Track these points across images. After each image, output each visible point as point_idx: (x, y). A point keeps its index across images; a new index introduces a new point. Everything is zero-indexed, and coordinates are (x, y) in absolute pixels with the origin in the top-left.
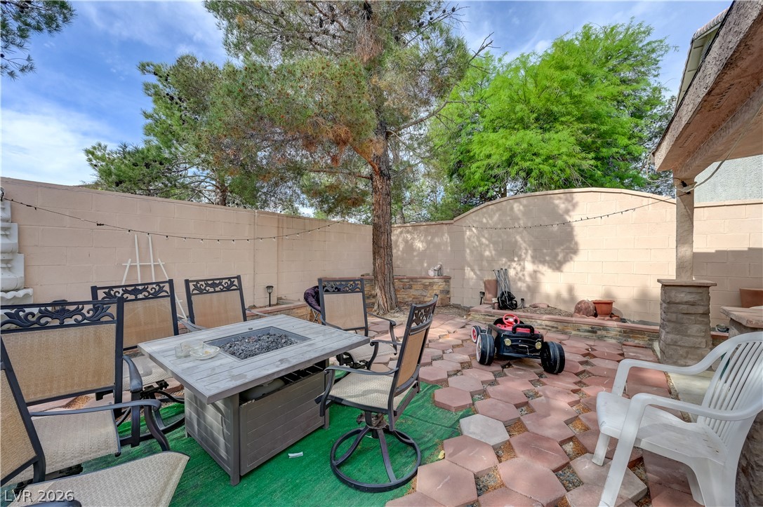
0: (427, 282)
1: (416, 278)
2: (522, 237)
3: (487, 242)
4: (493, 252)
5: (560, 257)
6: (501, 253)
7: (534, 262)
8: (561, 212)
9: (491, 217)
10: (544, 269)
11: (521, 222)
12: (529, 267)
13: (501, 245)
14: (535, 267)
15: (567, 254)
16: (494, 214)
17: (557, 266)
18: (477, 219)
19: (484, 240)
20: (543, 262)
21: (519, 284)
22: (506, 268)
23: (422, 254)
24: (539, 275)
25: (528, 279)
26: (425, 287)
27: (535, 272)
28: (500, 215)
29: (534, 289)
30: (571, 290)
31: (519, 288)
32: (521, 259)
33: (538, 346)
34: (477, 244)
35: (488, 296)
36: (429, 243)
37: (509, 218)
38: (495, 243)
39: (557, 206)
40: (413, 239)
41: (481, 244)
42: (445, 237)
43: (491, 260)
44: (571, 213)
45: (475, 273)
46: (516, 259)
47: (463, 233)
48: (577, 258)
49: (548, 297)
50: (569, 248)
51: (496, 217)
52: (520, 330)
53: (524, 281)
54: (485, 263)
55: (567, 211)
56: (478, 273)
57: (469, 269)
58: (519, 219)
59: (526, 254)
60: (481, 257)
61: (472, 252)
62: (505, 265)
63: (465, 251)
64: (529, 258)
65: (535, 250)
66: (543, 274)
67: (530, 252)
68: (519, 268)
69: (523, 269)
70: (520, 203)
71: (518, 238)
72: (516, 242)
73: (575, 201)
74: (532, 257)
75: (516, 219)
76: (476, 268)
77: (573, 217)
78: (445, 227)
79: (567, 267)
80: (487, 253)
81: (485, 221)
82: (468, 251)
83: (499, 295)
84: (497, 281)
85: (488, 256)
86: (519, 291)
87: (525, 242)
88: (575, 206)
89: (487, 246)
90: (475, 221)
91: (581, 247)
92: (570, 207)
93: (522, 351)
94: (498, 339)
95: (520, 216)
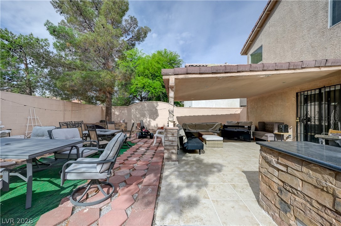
0: (120, 124)
1: (117, 123)
2: (147, 112)
5: (155, 117)
6: (141, 116)
7: (149, 118)
9: (139, 106)
10: (151, 120)
12: (148, 119)
17: (154, 119)
19: (137, 112)
20: (151, 118)
21: (146, 124)
23: (118, 116)
24: (150, 122)
25: (148, 122)
26: (120, 126)
27: (150, 121)
29: (149, 125)
30: (157, 125)
31: (146, 125)
33: (149, 134)
35: (138, 127)
36: (120, 113)
38: (140, 113)
39: (154, 105)
40: (115, 111)
41: (136, 113)
42: (125, 110)
43: (139, 118)
46: (145, 118)
47: (131, 110)
48: (158, 117)
49: (152, 127)
50: (157, 115)
51: (140, 106)
52: (146, 131)
53: (147, 123)
54: (137, 119)
55: (156, 106)
57: (133, 120)
60: (136, 117)
61: (133, 115)
62: (142, 119)
63: (131, 115)
64: (148, 117)
65: (149, 115)
68: (146, 120)
69: (147, 120)
70: (146, 103)
71: (146, 112)
72: (145, 113)
74: (149, 117)
75: (145, 107)
76: (135, 120)
77: (158, 108)
78: (126, 108)
79: (156, 120)
80: (138, 116)
81: (137, 107)
82: (132, 115)
83: (141, 127)
84: (140, 123)
86: (146, 126)
88: (158, 105)
89: (138, 114)
90: (134, 107)
91: (159, 115)
93: (146, 135)
94: (142, 133)
95: (146, 106)
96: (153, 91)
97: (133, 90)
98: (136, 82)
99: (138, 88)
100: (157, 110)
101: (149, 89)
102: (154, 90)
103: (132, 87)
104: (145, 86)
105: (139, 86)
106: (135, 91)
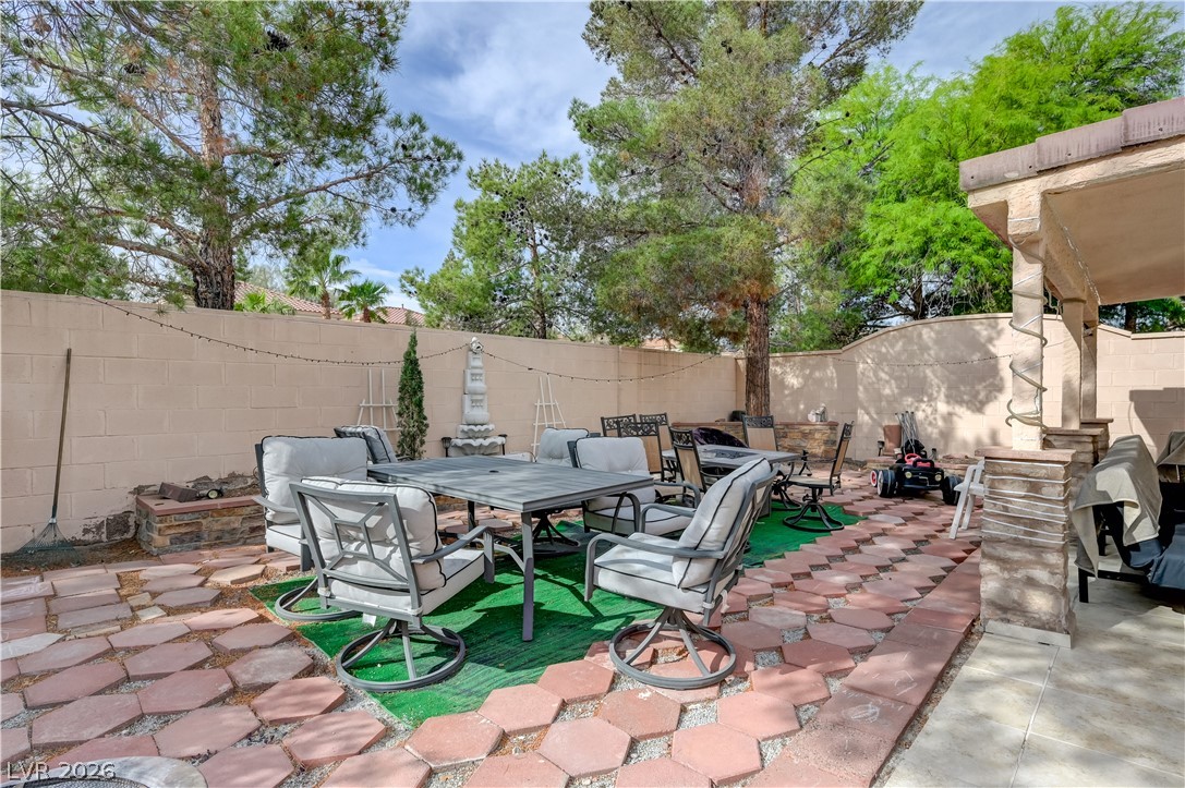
0: (806, 429)
1: (792, 424)
2: (934, 372)
3: (887, 378)
4: (896, 391)
5: (982, 396)
6: (904, 392)
7: (948, 403)
8: (983, 340)
9: (892, 346)
10: (961, 410)
11: (932, 352)
12: (942, 407)
13: (905, 381)
14: (950, 409)
15: (990, 392)
16: (897, 341)
17: (978, 406)
18: (874, 347)
19: (883, 375)
20: (961, 402)
21: (930, 429)
22: (913, 410)
23: (797, 393)
24: (955, 418)
25: (940, 423)
26: (805, 435)
27: (950, 414)
28: (904, 344)
29: (947, 435)
30: (994, 434)
31: (929, 434)
32: (931, 399)
33: (938, 478)
34: (874, 379)
35: (888, 445)
36: (806, 378)
37: (916, 347)
38: (897, 379)
39: (978, 333)
40: (784, 373)
41: (879, 380)
42: (828, 368)
43: (893, 401)
44: (996, 342)
45: (871, 417)
46: (925, 399)
47: (854, 365)
48: (1002, 398)
49: (965, 444)
50: (992, 385)
51: (899, 346)
52: (921, 464)
53: (935, 426)
54: (884, 404)
55: (990, 340)
56: (875, 416)
57: (863, 412)
58: (929, 349)
59: (938, 392)
60: (880, 397)
61: (866, 389)
62: (910, 406)
63: (857, 389)
64: (942, 396)
65: (949, 388)
66: (960, 417)
67: (943, 390)
68: (929, 410)
69: (935, 410)
70: (931, 328)
71: (929, 372)
72: (925, 377)
73: (999, 327)
74: (947, 396)
75: (924, 348)
76: (872, 411)
77: (999, 348)
78: (830, 359)
79: (990, 409)
80: (887, 391)
81: (884, 350)
82: (861, 388)
83: (903, 444)
84: (900, 427)
85: (888, 395)
86: (929, 437)
87: (937, 377)
88: (999, 333)
89: (887, 382)
90: (871, 351)
91: (1008, 384)
92: (994, 335)
93: (922, 482)
94: (899, 473)
95: (930, 344)
96: (981, 260)
97: (871, 271)
98: (885, 231)
99: (895, 259)
100: (995, 357)
101: (953, 254)
102: (988, 256)
103: (865, 257)
104: (929, 241)
105: (896, 248)
106: (879, 276)
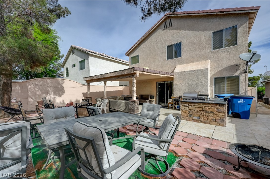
2: (50, 89)
3: (38, 90)
4: (41, 93)
5: (61, 94)
6: (43, 93)
7: (54, 95)
8: (61, 83)
9: (39, 82)
10: (57, 97)
11: (50, 85)
12: (52, 96)
13: (43, 91)
14: (54, 97)
15: (62, 93)
16: (41, 81)
17: (60, 96)
18: (34, 82)
20: (56, 95)
22: (45, 97)
24: (55, 98)
25: (52, 100)
27: (54, 98)
28: (43, 82)
29: (54, 102)
30: (63, 101)
32: (50, 94)
34: (34, 90)
35: (40, 105)
37: (46, 83)
38: (41, 90)
39: (60, 82)
41: (35, 90)
42: (17, 87)
43: (39, 95)
44: (63, 84)
45: (33, 99)
46: (48, 95)
47: (27, 87)
48: (64, 94)
49: (58, 103)
50: (63, 92)
54: (37, 96)
55: (62, 83)
56: (34, 99)
57: (30, 98)
58: (49, 84)
59: (51, 93)
60: (36, 94)
61: (31, 93)
62: (45, 96)
63: (28, 92)
64: (52, 94)
65: (54, 92)
66: (56, 98)
67: (53, 93)
68: (49, 97)
69: (51, 97)
70: (50, 80)
71: (49, 89)
72: (48, 90)
73: (64, 81)
74: (53, 94)
75: (48, 84)
76: (34, 98)
77: (64, 85)
79: (62, 96)
80: (38, 93)
81: (37, 83)
82: (30, 92)
83: (44, 105)
84: (42, 101)
85: (38, 94)
87: (51, 90)
88: (64, 82)
89: (38, 91)
90: (32, 83)
91: (65, 91)
92: (63, 83)
95: (49, 83)
